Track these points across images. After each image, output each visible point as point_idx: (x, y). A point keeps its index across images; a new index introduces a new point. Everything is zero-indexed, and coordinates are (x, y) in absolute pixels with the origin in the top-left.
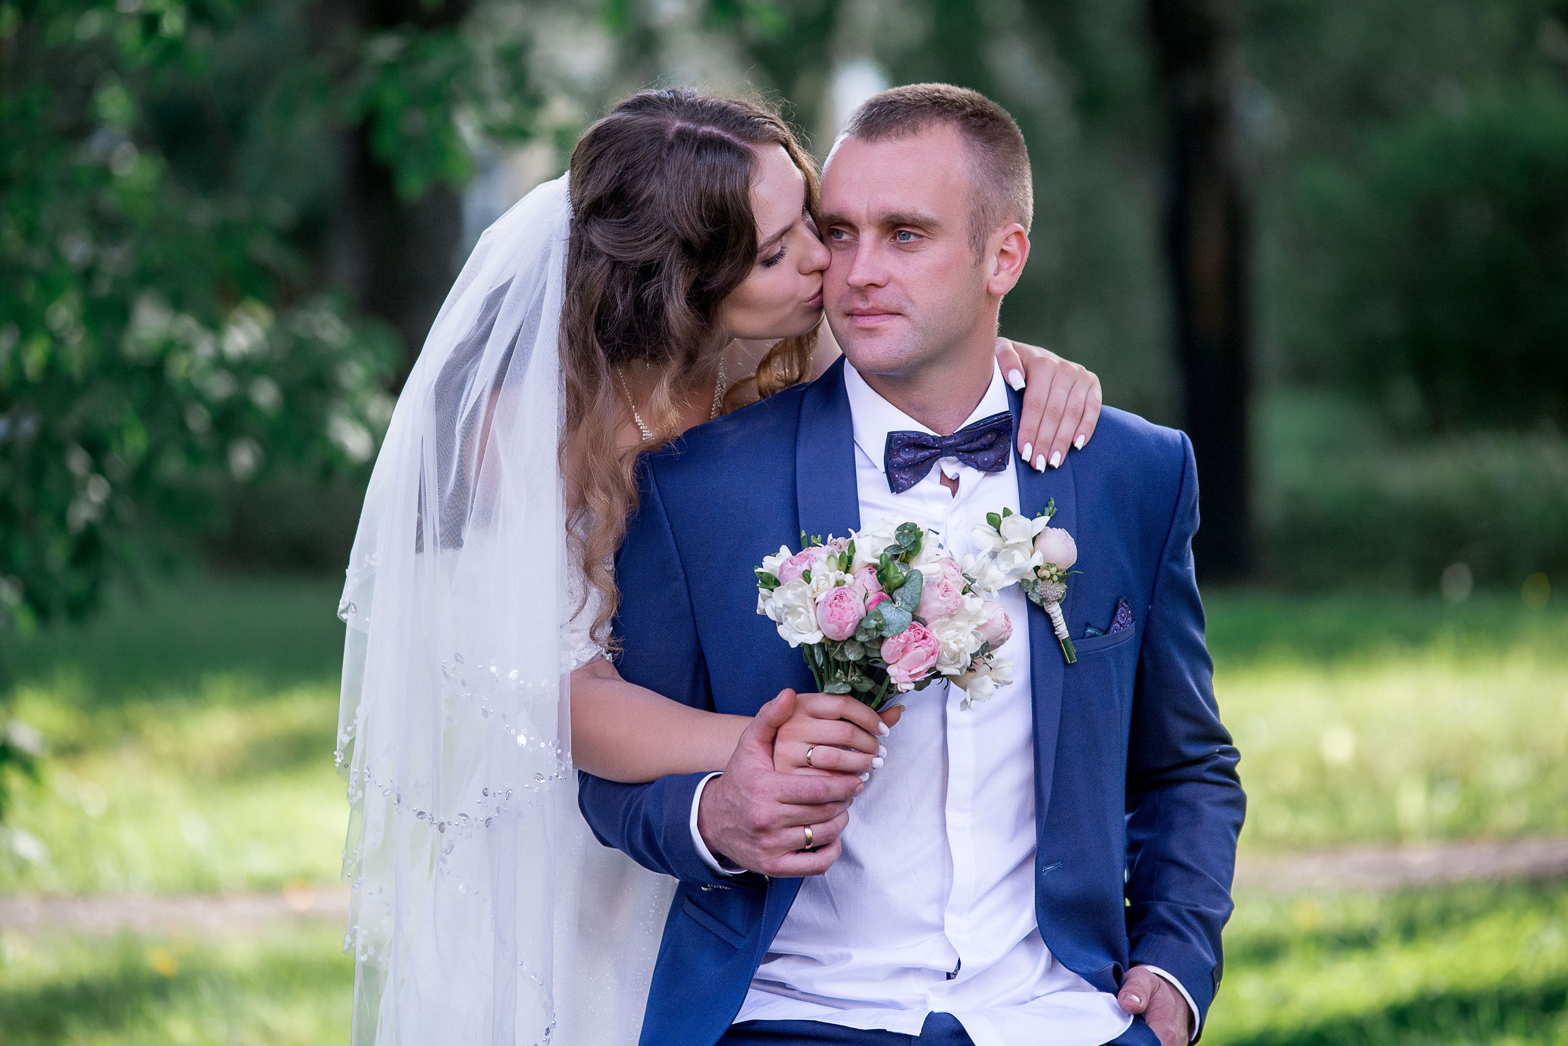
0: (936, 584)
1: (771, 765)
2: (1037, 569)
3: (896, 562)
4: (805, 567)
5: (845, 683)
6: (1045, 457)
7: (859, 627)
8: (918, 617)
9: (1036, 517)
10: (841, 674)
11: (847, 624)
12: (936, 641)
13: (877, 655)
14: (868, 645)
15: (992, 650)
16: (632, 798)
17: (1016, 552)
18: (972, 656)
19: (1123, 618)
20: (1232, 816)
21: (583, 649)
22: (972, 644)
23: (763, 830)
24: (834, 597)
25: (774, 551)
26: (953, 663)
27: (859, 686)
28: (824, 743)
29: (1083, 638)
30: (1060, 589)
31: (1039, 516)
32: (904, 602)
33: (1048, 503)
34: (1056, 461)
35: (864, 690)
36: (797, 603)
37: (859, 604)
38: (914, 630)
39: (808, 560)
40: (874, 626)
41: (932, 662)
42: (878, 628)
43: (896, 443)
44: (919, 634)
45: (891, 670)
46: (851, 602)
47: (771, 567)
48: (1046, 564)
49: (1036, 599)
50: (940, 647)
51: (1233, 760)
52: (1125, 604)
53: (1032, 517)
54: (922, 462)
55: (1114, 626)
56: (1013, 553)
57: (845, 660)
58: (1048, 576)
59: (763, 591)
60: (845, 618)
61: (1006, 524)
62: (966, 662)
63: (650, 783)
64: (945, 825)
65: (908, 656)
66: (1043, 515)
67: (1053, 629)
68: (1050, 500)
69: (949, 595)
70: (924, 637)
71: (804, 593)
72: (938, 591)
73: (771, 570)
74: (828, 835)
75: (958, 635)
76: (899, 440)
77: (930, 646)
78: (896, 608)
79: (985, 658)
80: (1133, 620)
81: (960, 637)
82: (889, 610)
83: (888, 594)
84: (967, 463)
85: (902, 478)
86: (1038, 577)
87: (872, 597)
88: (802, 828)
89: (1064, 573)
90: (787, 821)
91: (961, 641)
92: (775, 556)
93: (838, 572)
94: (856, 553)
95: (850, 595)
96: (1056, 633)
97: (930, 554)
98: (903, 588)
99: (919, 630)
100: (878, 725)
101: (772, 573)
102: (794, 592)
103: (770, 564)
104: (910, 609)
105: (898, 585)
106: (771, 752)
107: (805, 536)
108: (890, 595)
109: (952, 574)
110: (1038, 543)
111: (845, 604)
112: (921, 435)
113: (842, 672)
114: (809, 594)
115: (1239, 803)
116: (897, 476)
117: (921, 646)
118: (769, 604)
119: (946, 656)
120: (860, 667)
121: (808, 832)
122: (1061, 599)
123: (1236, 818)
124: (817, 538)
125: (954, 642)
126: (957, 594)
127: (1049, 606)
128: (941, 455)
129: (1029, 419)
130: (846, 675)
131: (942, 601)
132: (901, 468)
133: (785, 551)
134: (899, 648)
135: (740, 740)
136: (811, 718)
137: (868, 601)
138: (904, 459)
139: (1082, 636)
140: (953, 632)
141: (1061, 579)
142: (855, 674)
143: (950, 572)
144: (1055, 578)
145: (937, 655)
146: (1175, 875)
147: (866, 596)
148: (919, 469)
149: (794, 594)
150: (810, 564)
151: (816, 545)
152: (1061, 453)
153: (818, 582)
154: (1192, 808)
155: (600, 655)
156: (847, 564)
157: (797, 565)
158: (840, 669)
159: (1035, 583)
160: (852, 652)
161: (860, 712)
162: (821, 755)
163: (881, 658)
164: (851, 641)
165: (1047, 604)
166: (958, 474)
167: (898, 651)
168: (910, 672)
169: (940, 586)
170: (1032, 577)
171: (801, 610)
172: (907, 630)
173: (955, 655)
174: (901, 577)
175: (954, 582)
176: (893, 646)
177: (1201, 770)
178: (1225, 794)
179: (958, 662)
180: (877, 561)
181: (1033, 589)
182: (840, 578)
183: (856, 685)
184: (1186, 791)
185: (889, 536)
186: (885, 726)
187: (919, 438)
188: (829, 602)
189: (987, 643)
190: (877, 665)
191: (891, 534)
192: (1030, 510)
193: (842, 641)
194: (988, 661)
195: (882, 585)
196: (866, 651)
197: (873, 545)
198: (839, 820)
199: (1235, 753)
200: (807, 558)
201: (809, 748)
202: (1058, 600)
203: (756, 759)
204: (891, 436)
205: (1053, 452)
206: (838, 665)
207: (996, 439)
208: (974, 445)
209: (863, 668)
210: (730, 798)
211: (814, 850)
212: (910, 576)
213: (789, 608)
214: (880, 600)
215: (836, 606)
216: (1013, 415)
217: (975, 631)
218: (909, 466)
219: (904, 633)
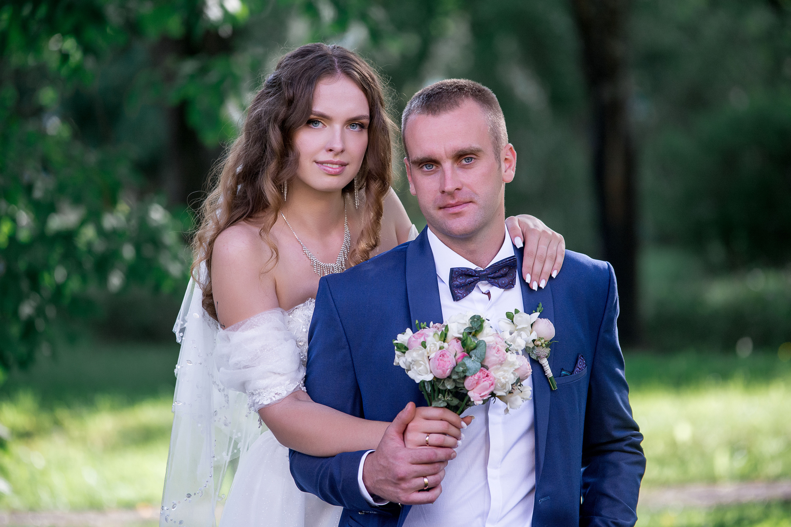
0: (493, 347)
1: (403, 445)
2: (534, 341)
3: (471, 336)
4: (422, 340)
5: (443, 401)
6: (537, 282)
7: (453, 370)
8: (484, 365)
9: (532, 313)
10: (441, 396)
11: (447, 369)
12: (494, 378)
13: (462, 386)
14: (458, 381)
15: (522, 381)
16: (322, 464)
17: (522, 332)
18: (512, 385)
19: (581, 365)
20: (638, 469)
21: (289, 384)
22: (512, 379)
23: (402, 479)
24: (439, 355)
25: (403, 331)
26: (502, 389)
27: (451, 403)
28: (434, 432)
29: (560, 376)
30: (547, 351)
31: (534, 313)
32: (476, 358)
33: (538, 306)
34: (543, 285)
35: (454, 405)
36: (419, 359)
37: (453, 359)
38: (482, 372)
39: (423, 336)
40: (462, 371)
41: (492, 389)
42: (464, 372)
43: (455, 273)
44: (484, 374)
45: (470, 394)
46: (449, 358)
47: (402, 340)
48: (538, 338)
49: (534, 357)
50: (496, 381)
51: (639, 440)
52: (581, 358)
53: (530, 313)
54: (469, 284)
55: (576, 369)
56: (521, 333)
57: (445, 389)
58: (540, 344)
59: (397, 353)
60: (446, 367)
61: (516, 318)
62: (509, 389)
63: (334, 456)
64: (487, 476)
65: (479, 386)
66: (536, 312)
67: (544, 372)
68: (539, 304)
69: (500, 353)
70: (487, 376)
71: (423, 354)
72: (494, 351)
73: (403, 342)
74: (436, 482)
75: (504, 374)
76: (457, 272)
77: (491, 380)
78: (472, 361)
79: (518, 386)
80: (586, 365)
81: (506, 375)
82: (469, 362)
83: (467, 353)
84: (493, 284)
85: (459, 293)
86: (535, 345)
87: (459, 355)
88: (422, 478)
89: (548, 342)
90: (415, 474)
91: (507, 378)
92: (404, 334)
93: (440, 342)
94: (449, 332)
95: (448, 354)
96: (546, 374)
97: (488, 332)
98: (475, 350)
99: (484, 372)
100: (461, 423)
101: (403, 343)
102: (417, 353)
103: (401, 338)
104: (479, 360)
105: (473, 348)
106: (402, 438)
107: (418, 323)
108: (468, 353)
109: (500, 342)
110: (534, 327)
111: (446, 359)
112: (468, 269)
113: (442, 395)
114: (426, 354)
115: (642, 463)
116: (456, 292)
117: (486, 381)
118: (400, 360)
119: (499, 385)
120: (451, 392)
121: (426, 480)
122: (547, 356)
123: (640, 472)
124: (424, 324)
125: (503, 378)
126: (504, 353)
127: (542, 360)
128: (480, 280)
129: (527, 262)
130: (444, 397)
131: (496, 356)
132: (458, 287)
133: (408, 330)
134: (475, 382)
135: (385, 432)
136: (423, 420)
137: (457, 357)
138: (460, 282)
139: (559, 375)
140: (502, 373)
141: (547, 346)
142: (449, 396)
143: (499, 341)
144: (544, 345)
145: (494, 385)
146: (606, 502)
147: (455, 355)
148: (468, 288)
149: (417, 354)
150: (424, 338)
151: (424, 328)
152: (545, 280)
153: (430, 347)
154: (616, 465)
155: (299, 388)
156: (444, 337)
157: (417, 339)
158: (440, 393)
159: (533, 348)
160: (449, 384)
161: (451, 416)
162: (434, 439)
163: (464, 387)
164: (448, 379)
165: (540, 359)
166: (489, 290)
167: (474, 384)
168: (480, 394)
169: (495, 348)
170: (531, 345)
171: (422, 362)
172: (479, 372)
173: (503, 385)
174: (475, 344)
175: (501, 346)
176: (472, 381)
177: (622, 445)
178: (634, 458)
179: (505, 389)
180: (461, 336)
181: (532, 351)
182: (442, 345)
183: (449, 402)
184: (613, 457)
185: (466, 322)
186: (464, 423)
187: (468, 271)
188: (437, 358)
189: (519, 378)
190: (462, 391)
191: (466, 321)
192: (529, 310)
193: (443, 379)
194: (519, 387)
195: (464, 348)
196: (456, 384)
197: (458, 328)
198: (441, 474)
199: (641, 436)
200: (422, 335)
201: (426, 436)
202: (546, 357)
203: (395, 442)
204: (452, 270)
205: (542, 280)
206: (440, 391)
207: (508, 271)
208: (497, 275)
209: (453, 393)
210: (382, 463)
211: (428, 490)
212: (479, 344)
213: (415, 362)
214: (463, 356)
215: (441, 360)
216: (517, 258)
217: (514, 372)
218: (462, 286)
219: (477, 374)
